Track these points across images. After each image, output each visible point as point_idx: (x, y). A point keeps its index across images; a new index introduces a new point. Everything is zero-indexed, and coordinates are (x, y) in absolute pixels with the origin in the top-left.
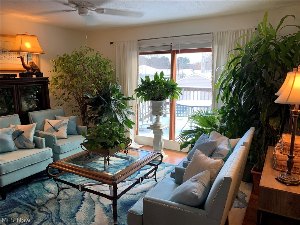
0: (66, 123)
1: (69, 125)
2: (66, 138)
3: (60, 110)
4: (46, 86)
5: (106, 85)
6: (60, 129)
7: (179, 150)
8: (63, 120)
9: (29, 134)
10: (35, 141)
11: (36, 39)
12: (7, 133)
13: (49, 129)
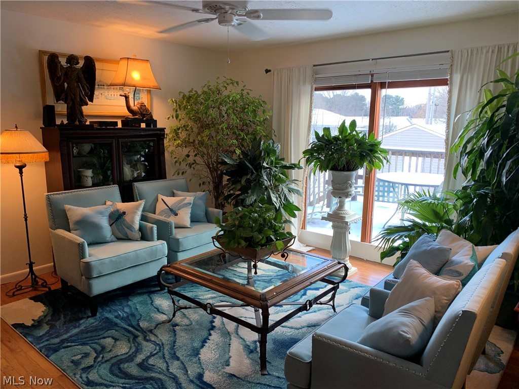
0: (190, 204)
1: (194, 206)
2: (189, 226)
3: (181, 181)
4: (161, 142)
5: (256, 142)
6: (180, 212)
7: (379, 260)
8: (186, 198)
9: (133, 218)
10: (141, 229)
11: (148, 65)
12: (101, 213)
13: (163, 211)
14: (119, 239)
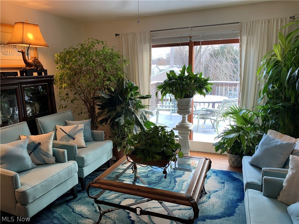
0: (82, 129)
1: (85, 130)
2: (85, 146)
3: (69, 113)
6: (76, 136)
8: (78, 126)
9: (48, 146)
10: (54, 155)
11: (38, 29)
12: (21, 146)
13: (63, 137)
14: (38, 165)
